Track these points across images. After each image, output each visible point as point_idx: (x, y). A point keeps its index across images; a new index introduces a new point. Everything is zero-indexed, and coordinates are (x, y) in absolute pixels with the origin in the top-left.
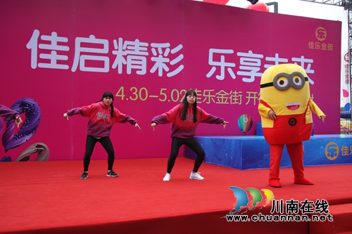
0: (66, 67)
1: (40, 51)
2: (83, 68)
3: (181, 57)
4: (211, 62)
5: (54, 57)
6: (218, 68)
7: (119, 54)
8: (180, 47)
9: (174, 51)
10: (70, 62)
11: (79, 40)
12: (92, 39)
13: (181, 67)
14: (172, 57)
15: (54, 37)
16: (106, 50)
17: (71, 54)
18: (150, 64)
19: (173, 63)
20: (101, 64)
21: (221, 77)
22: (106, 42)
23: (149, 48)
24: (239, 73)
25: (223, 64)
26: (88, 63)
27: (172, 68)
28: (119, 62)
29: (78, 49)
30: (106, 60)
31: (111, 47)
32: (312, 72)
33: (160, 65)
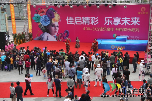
0: (73, 24)
1: (69, 21)
2: (77, 24)
3: (98, 20)
4: (105, 21)
5: (71, 22)
6: (107, 22)
7: (84, 20)
8: (97, 18)
9: (96, 19)
10: (74, 23)
11: (75, 18)
12: (78, 18)
13: (98, 22)
14: (95, 20)
15: (71, 18)
16: (81, 20)
17: (74, 21)
18: (90, 22)
19: (96, 22)
20: (80, 23)
21: (108, 24)
22: (81, 18)
23: (90, 19)
24: (113, 23)
25: (109, 21)
26: (77, 23)
27: (96, 23)
28: (84, 22)
29: (75, 20)
30: (81, 22)
31: (82, 19)
32: (139, 21)
33: (93, 22)
